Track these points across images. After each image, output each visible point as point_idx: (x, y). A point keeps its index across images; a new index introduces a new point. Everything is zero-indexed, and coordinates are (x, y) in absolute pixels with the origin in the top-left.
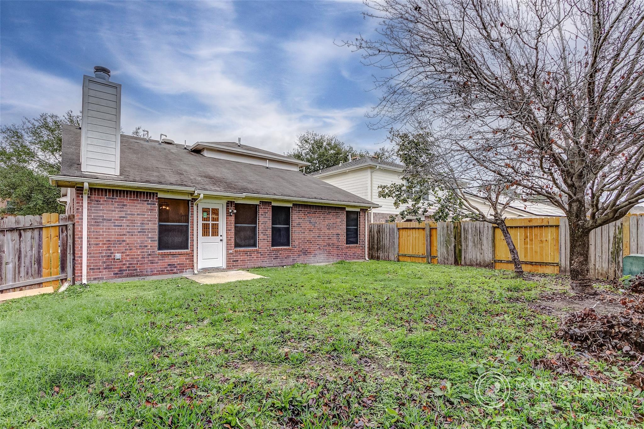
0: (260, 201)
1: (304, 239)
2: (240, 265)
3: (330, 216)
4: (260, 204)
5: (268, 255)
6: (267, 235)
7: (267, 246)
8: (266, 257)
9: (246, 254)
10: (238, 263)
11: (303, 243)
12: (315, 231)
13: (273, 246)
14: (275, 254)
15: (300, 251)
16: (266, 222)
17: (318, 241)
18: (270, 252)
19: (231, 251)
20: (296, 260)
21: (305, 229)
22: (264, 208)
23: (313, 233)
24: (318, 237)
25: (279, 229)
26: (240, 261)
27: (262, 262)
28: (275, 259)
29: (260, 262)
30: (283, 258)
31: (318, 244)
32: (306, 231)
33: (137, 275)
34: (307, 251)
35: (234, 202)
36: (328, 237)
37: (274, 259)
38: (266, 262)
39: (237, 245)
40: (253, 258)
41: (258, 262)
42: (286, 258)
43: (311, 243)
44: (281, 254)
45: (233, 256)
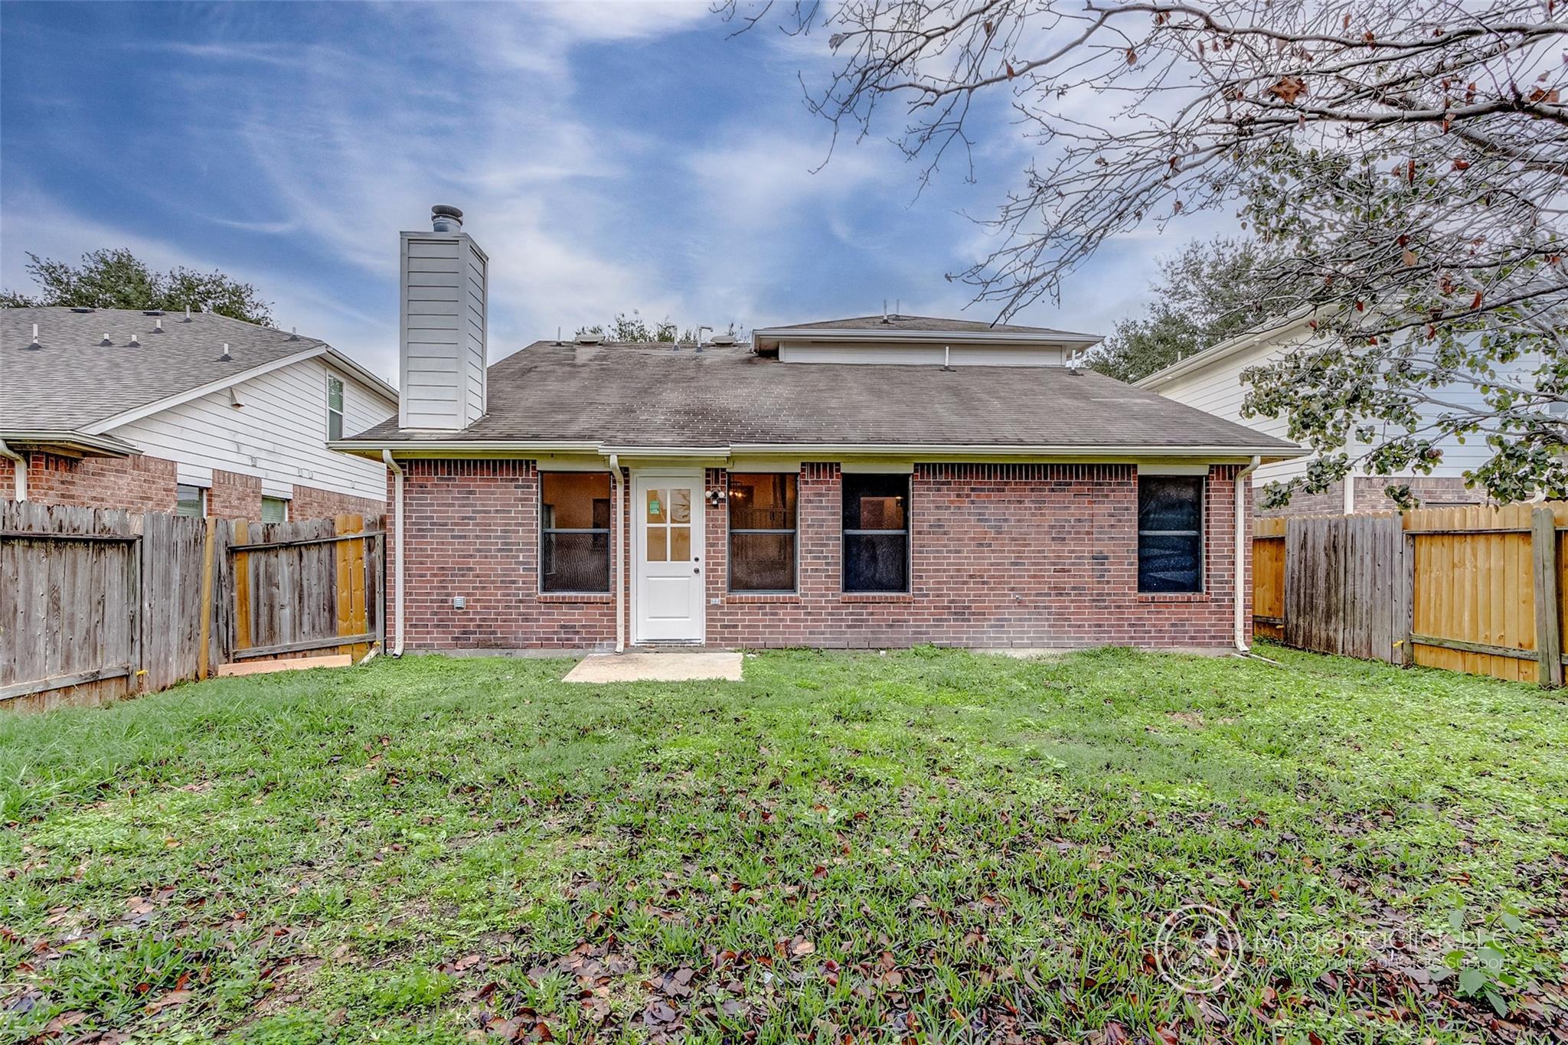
0: (803, 464)
1: (958, 570)
2: (743, 639)
3: (1066, 497)
4: (803, 470)
5: (830, 614)
6: (826, 557)
7: (827, 589)
8: (823, 620)
9: (760, 608)
10: (737, 633)
11: (956, 583)
12: (1003, 545)
13: (847, 588)
14: (851, 614)
15: (943, 608)
16: (823, 520)
17: (1014, 577)
18: (837, 608)
19: (715, 601)
20: (927, 633)
21: (959, 540)
22: (814, 482)
23: (993, 551)
24: (1013, 564)
25: (871, 542)
26: (744, 627)
27: (811, 633)
28: (855, 626)
29: (803, 633)
30: (879, 626)
31: (1012, 589)
32: (965, 545)
33: (497, 646)
34: (969, 607)
35: (724, 470)
36: (1054, 564)
37: (849, 627)
38: (823, 633)
39: (735, 584)
40: (781, 620)
41: (796, 633)
42: (891, 626)
43: (984, 583)
44: (872, 614)
45: (723, 614)
